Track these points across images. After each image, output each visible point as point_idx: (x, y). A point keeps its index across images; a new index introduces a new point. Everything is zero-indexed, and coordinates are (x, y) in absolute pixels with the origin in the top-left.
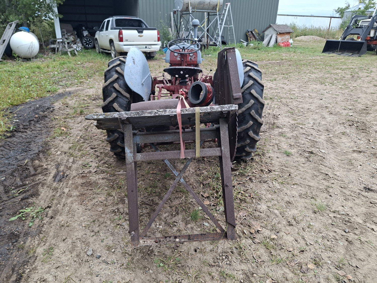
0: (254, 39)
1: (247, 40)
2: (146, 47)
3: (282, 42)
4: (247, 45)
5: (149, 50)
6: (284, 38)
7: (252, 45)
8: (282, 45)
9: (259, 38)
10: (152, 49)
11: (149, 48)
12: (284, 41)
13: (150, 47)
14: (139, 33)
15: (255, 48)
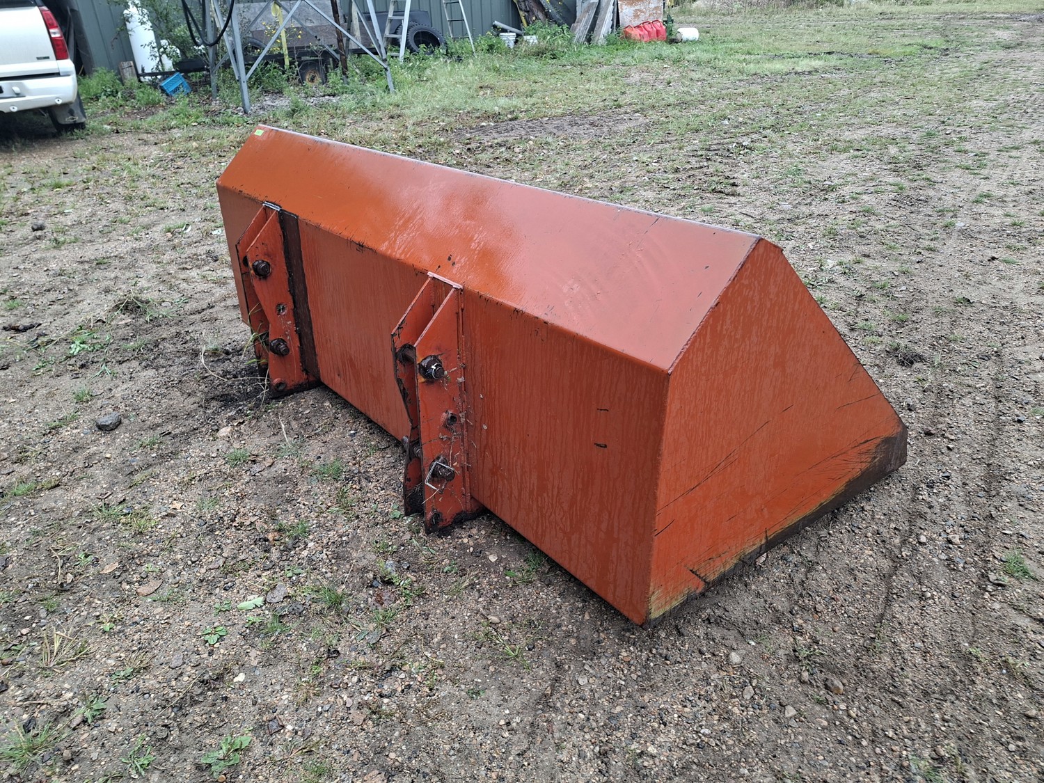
0: (541, 16)
1: (518, 24)
3: (637, 22)
4: (516, 42)
5: (13, 104)
6: (642, 8)
7: (532, 39)
8: (635, 33)
9: (559, 12)
10: (28, 98)
11: (17, 94)
12: (642, 18)
13: (16, 86)
15: (539, 54)
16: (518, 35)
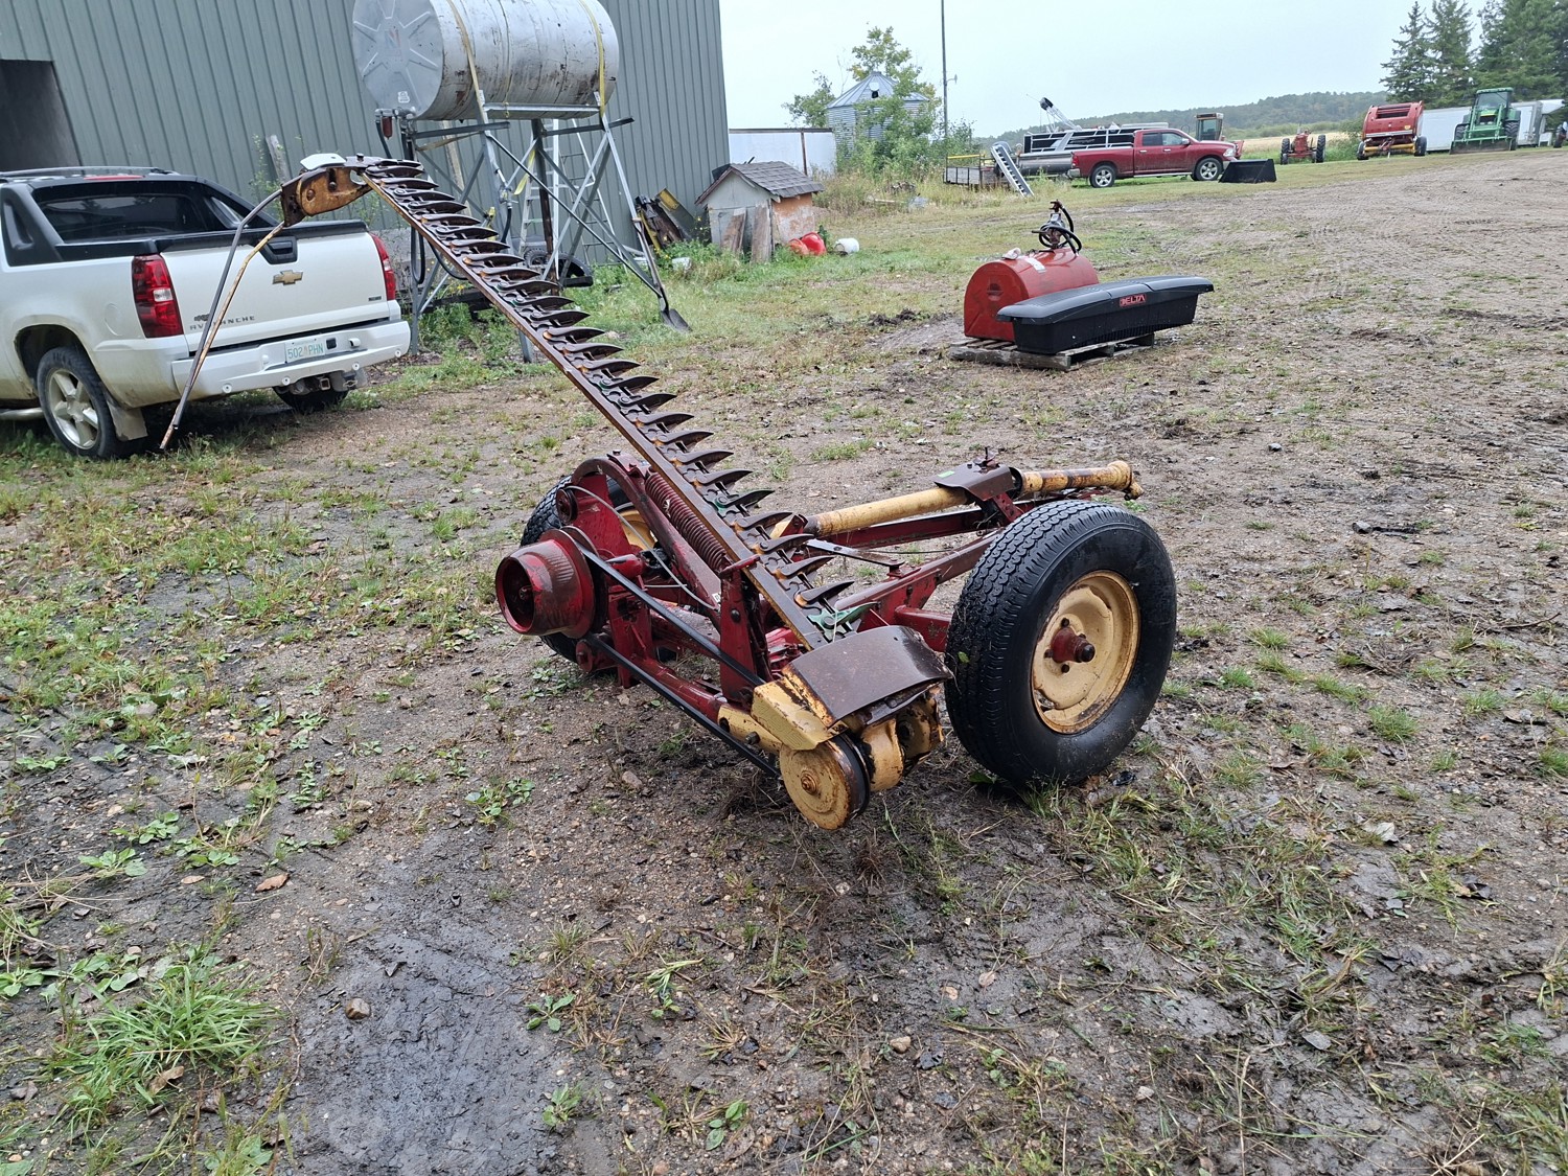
0: (672, 235)
2: (331, 344)
5: (356, 360)
6: (797, 218)
7: (683, 262)
10: (370, 351)
11: (354, 348)
12: (798, 230)
13: (355, 336)
14: (272, 261)
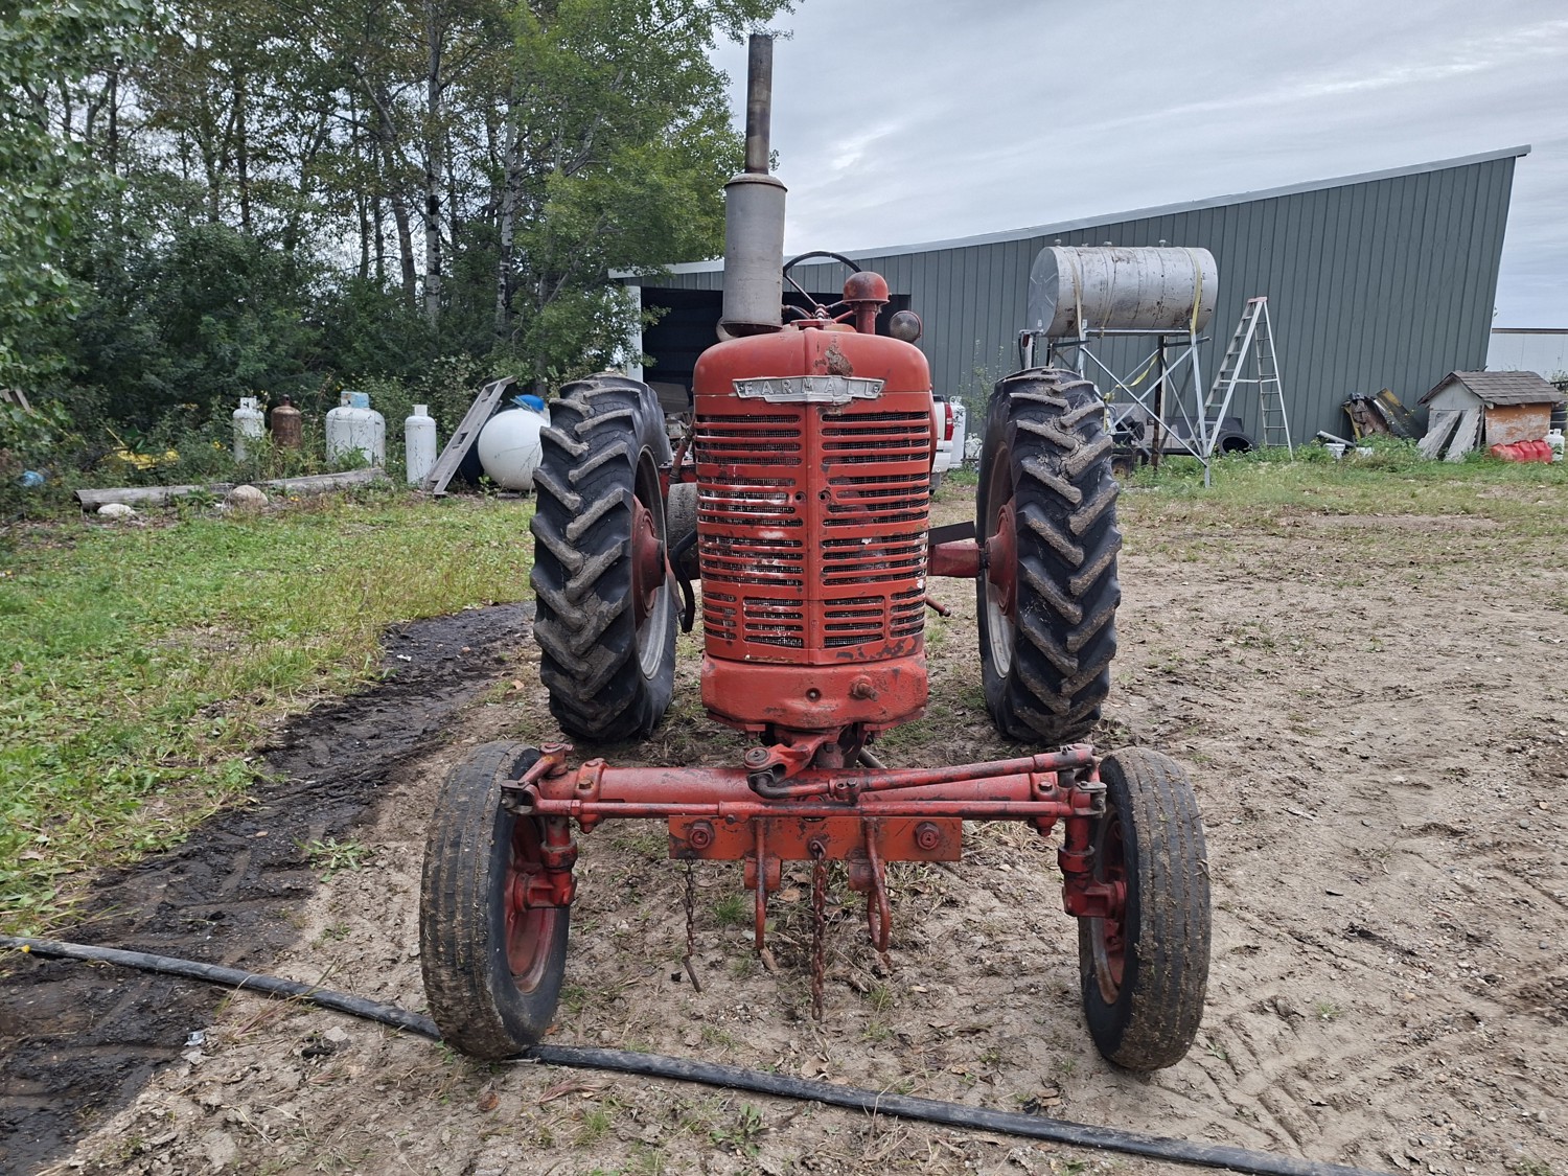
0: (1379, 428)
1: (1348, 434)
3: (1511, 441)
4: (1345, 453)
6: (1519, 426)
7: (1366, 452)
8: (1509, 452)
9: (1404, 426)
12: (1518, 437)
15: (1374, 465)
16: (1347, 447)
